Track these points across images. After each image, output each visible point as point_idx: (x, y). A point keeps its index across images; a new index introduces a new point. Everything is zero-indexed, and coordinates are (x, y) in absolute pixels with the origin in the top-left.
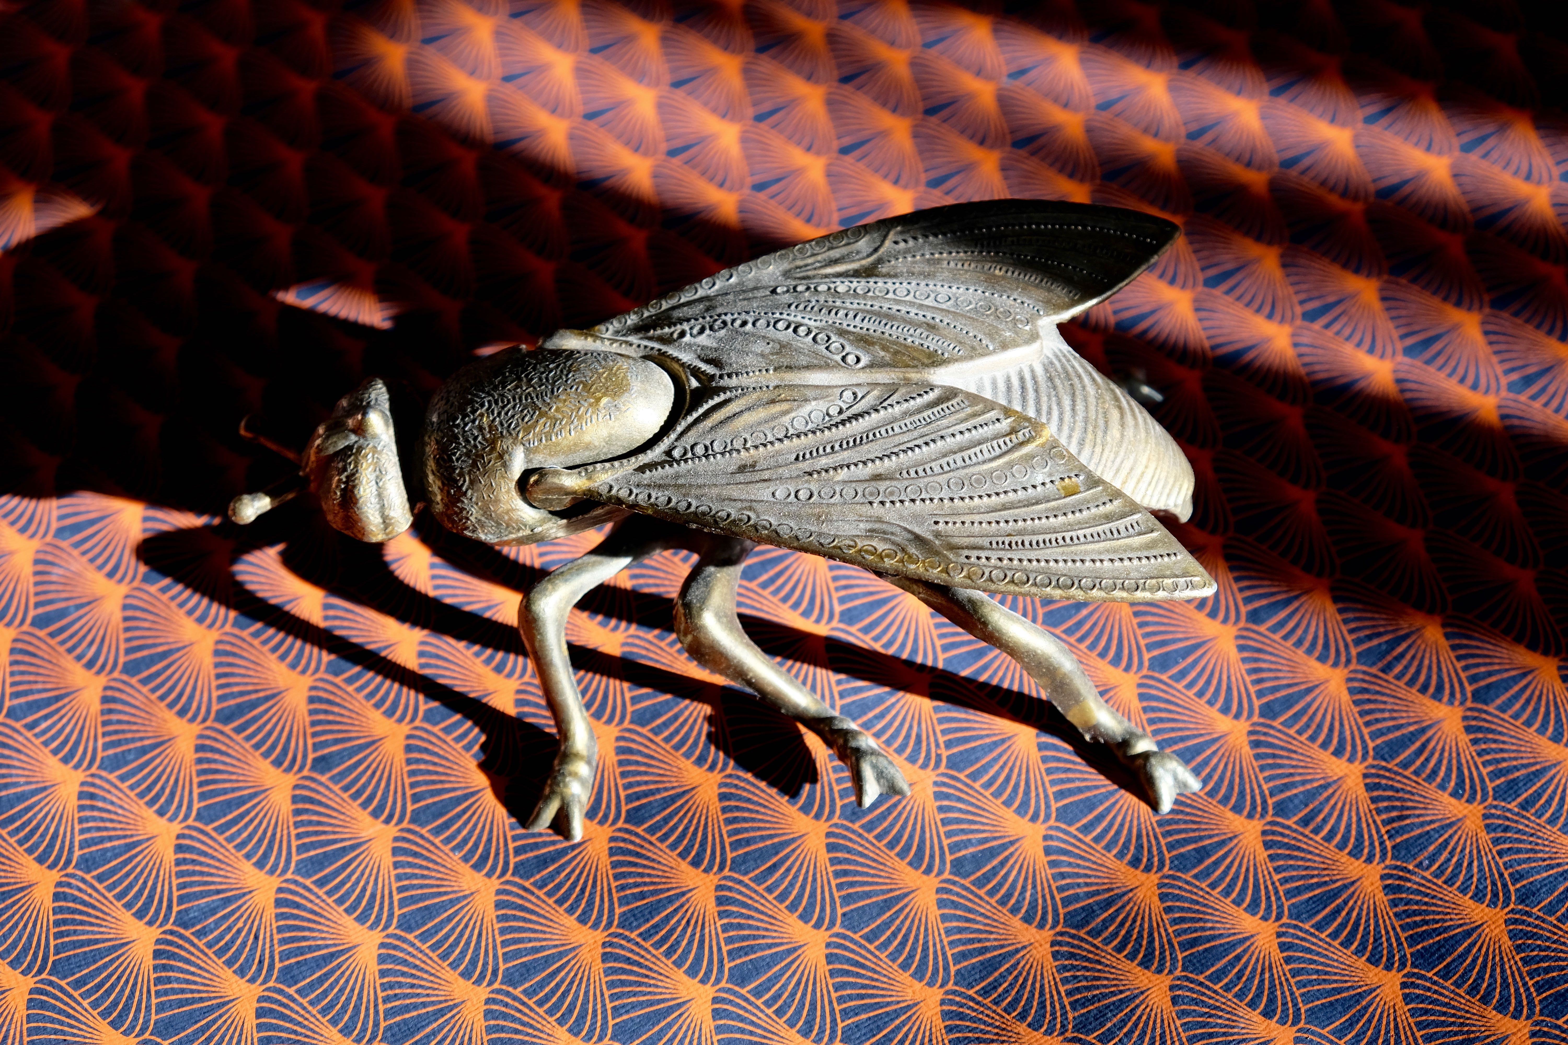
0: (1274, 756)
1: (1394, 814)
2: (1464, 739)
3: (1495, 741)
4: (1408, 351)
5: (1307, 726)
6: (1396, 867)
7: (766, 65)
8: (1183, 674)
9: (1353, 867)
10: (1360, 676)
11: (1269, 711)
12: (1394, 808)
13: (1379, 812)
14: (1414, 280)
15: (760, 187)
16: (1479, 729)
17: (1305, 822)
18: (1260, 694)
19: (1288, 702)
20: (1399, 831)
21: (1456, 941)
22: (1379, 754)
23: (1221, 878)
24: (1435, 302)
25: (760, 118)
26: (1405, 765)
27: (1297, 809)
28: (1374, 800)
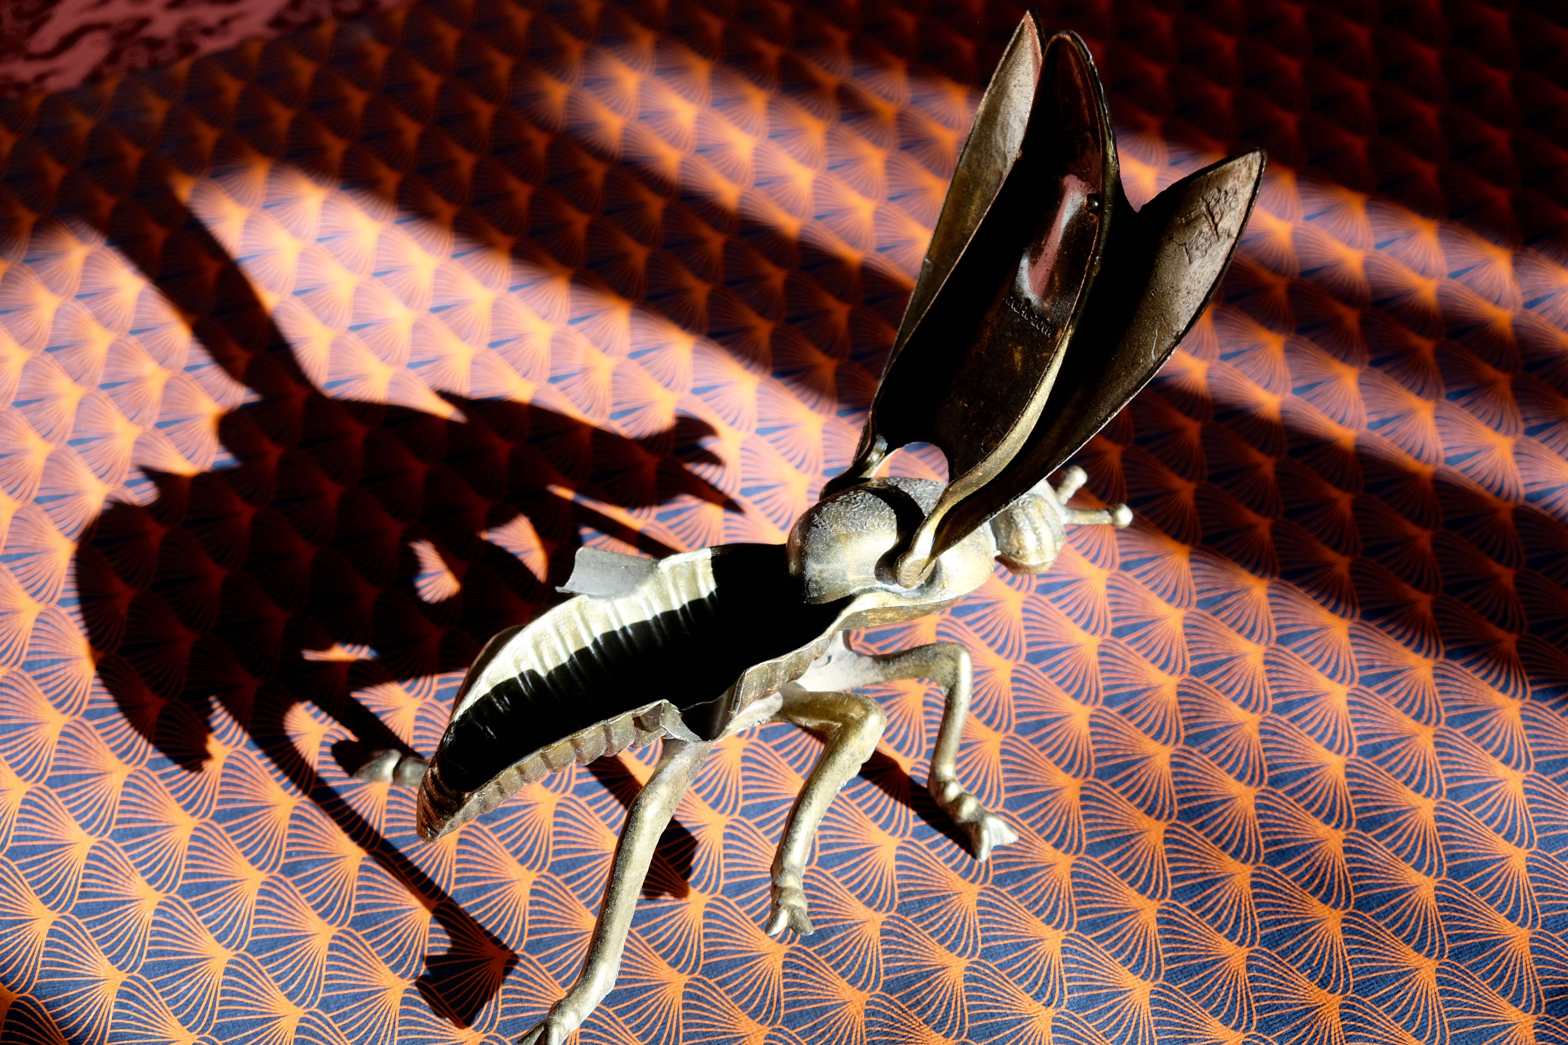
0: (1114, 664)
1: (1193, 714)
2: (1261, 668)
3: (1285, 673)
4: (1296, 391)
5: (1144, 646)
6: (1184, 751)
7: (845, 131)
8: (1060, 598)
9: (1150, 746)
10: (1196, 617)
11: (1118, 633)
12: (1194, 710)
13: (1182, 711)
14: (1313, 340)
15: (819, 217)
16: (1274, 663)
17: (1124, 712)
18: (1115, 620)
19: (1134, 628)
20: (1192, 726)
21: (1214, 805)
22: (1194, 672)
23: (1050, 745)
24: (1325, 357)
25: (831, 168)
26: (1210, 681)
27: (1121, 703)
28: (1180, 703)
